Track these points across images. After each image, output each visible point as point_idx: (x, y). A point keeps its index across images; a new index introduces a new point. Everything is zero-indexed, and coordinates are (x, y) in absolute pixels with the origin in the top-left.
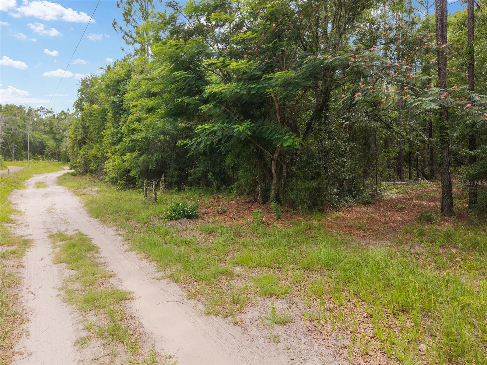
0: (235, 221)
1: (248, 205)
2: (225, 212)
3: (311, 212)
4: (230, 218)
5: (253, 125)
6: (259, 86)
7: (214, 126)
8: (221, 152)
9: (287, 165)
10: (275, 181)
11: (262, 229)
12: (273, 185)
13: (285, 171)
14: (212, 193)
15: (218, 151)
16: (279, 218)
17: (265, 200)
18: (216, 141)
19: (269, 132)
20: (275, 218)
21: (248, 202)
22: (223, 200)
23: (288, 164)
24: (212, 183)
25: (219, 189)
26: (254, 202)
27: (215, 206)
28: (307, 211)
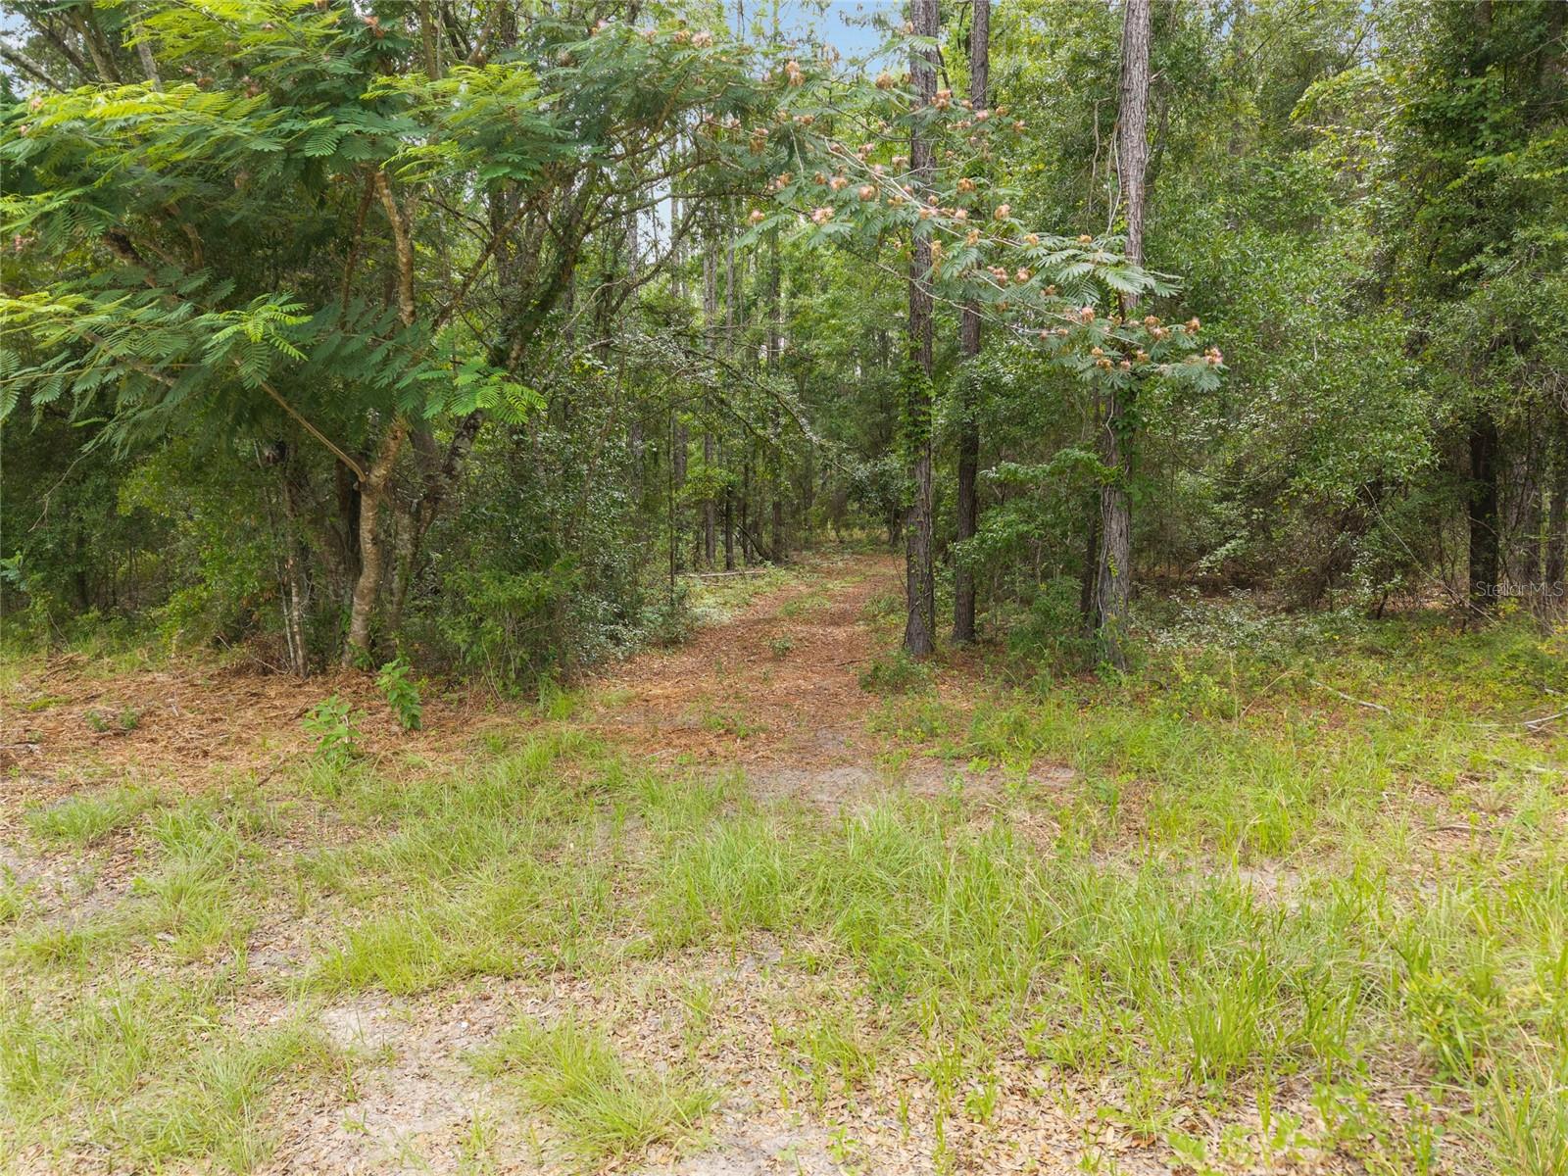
0: (212, 765)
1: (242, 685)
2: (136, 726)
3: (530, 696)
4: (179, 750)
5: (305, 319)
6: (343, 129)
7: (85, 310)
8: (106, 448)
9: (416, 516)
10: (367, 579)
11: (368, 786)
12: (362, 597)
13: (406, 537)
14: (28, 643)
15: (87, 447)
16: (414, 728)
17: (321, 656)
18: (84, 393)
19: (377, 357)
20: (395, 728)
21: (240, 672)
22: (106, 675)
23: (418, 511)
24: (23, 600)
25: (62, 626)
26: (266, 672)
27: (70, 703)
28: (514, 690)
